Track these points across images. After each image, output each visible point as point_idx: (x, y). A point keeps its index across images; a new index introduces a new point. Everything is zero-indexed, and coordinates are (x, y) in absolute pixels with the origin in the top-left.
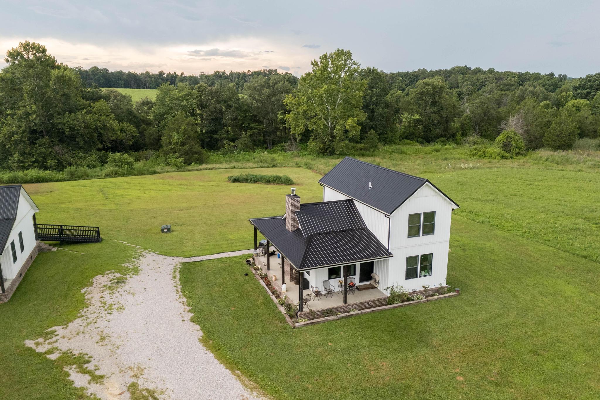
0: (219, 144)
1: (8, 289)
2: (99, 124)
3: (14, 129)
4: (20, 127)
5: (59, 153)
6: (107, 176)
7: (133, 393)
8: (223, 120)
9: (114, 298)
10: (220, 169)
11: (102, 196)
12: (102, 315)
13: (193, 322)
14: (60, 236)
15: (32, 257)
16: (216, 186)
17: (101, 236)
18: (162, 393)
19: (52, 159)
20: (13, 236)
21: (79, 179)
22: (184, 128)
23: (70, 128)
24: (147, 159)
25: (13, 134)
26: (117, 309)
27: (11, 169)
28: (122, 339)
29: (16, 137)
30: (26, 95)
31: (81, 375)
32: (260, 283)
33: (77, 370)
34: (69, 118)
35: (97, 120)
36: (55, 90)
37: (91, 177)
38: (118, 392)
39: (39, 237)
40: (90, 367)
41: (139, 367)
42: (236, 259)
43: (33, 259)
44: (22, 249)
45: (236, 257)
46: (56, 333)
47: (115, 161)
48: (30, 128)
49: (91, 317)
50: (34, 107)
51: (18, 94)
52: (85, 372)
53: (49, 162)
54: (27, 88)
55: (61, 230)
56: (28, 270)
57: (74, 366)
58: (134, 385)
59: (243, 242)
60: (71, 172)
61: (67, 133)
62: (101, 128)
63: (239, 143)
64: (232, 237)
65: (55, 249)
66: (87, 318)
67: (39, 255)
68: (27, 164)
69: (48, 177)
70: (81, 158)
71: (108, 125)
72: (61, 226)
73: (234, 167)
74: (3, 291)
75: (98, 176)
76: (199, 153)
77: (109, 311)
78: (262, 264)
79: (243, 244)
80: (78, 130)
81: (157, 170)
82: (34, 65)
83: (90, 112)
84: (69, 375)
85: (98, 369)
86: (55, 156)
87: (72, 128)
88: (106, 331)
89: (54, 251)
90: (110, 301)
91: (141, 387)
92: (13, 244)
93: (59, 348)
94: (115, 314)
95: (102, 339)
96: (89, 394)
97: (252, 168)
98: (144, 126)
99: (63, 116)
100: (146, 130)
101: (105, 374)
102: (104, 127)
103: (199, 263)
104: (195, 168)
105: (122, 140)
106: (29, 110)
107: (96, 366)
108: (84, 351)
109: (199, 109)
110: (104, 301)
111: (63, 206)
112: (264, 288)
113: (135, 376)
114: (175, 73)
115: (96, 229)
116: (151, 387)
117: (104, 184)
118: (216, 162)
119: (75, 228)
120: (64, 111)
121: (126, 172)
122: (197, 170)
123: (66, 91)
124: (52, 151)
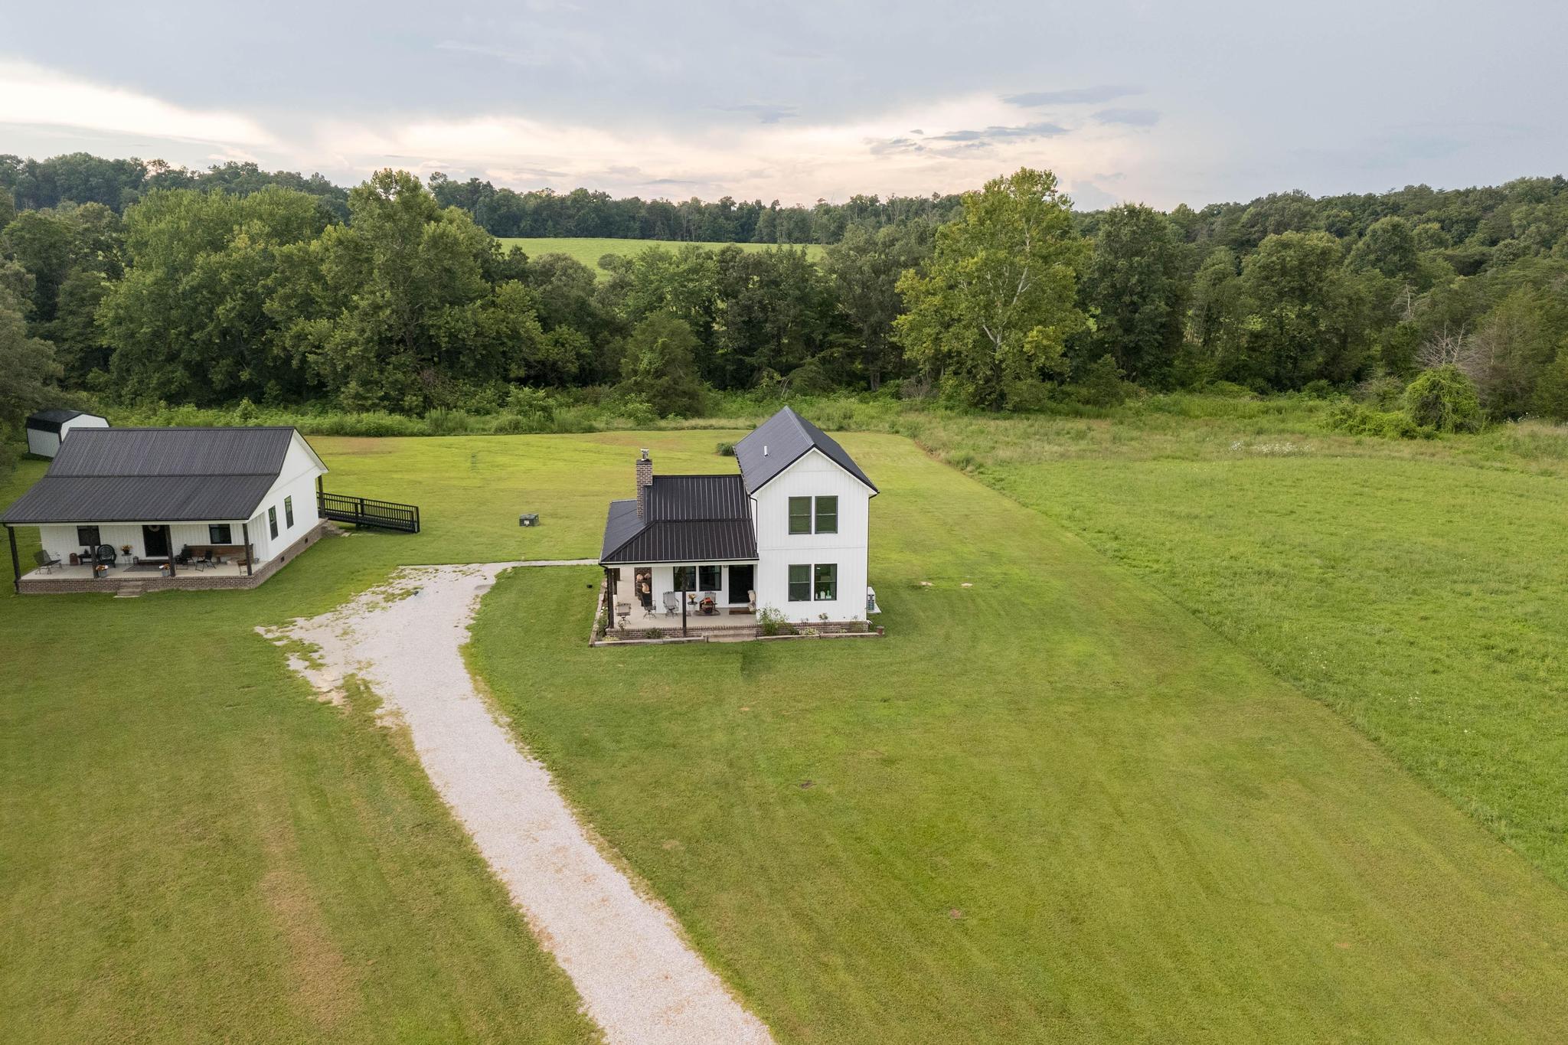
0: (756, 375)
1: (257, 573)
2: (505, 329)
3: (353, 334)
4: (363, 331)
5: (430, 382)
6: (501, 430)
7: (348, 681)
8: (767, 325)
10: (722, 428)
11: (469, 464)
12: (361, 612)
13: (468, 629)
14: (358, 515)
15: (306, 541)
16: (685, 460)
17: (421, 523)
19: (415, 395)
21: (449, 434)
22: (663, 343)
23: (450, 337)
24: (596, 403)
25: (352, 344)
27: (345, 411)
28: (368, 635)
29: (354, 350)
30: (376, 271)
31: (301, 660)
32: (598, 597)
33: (299, 656)
34: (450, 317)
35: (503, 321)
36: (428, 263)
37: (472, 431)
38: (331, 678)
39: (325, 512)
40: (315, 655)
41: (368, 662)
43: (309, 543)
44: (290, 522)
46: (295, 623)
47: (519, 402)
48: (380, 333)
49: (346, 612)
50: (388, 294)
51: (365, 268)
52: (307, 659)
53: (410, 400)
54: (379, 259)
55: (360, 506)
56: (297, 557)
57: (298, 653)
58: (352, 675)
60: (437, 420)
61: (443, 345)
62: (510, 338)
63: (798, 377)
65: (346, 535)
66: (341, 613)
67: (320, 538)
68: (370, 402)
69: (396, 426)
70: (466, 395)
71: (522, 331)
72: (362, 500)
74: (250, 575)
75: (484, 430)
76: (692, 395)
80: (463, 340)
81: (595, 424)
82: (395, 214)
83: (493, 304)
84: (288, 660)
85: (322, 658)
86: (420, 389)
87: (452, 336)
89: (345, 538)
90: (379, 600)
92: (272, 508)
93: (291, 636)
95: (345, 633)
96: (299, 677)
98: (606, 333)
99: (439, 312)
100: (608, 343)
101: (327, 663)
102: (515, 335)
104: (673, 424)
105: (555, 363)
106: (379, 301)
107: (321, 655)
108: (317, 642)
111: (395, 476)
113: (359, 668)
117: (485, 445)
118: (730, 415)
119: (378, 505)
120: (443, 300)
121: (535, 425)
122: (676, 429)
123: (447, 263)
124: (415, 379)
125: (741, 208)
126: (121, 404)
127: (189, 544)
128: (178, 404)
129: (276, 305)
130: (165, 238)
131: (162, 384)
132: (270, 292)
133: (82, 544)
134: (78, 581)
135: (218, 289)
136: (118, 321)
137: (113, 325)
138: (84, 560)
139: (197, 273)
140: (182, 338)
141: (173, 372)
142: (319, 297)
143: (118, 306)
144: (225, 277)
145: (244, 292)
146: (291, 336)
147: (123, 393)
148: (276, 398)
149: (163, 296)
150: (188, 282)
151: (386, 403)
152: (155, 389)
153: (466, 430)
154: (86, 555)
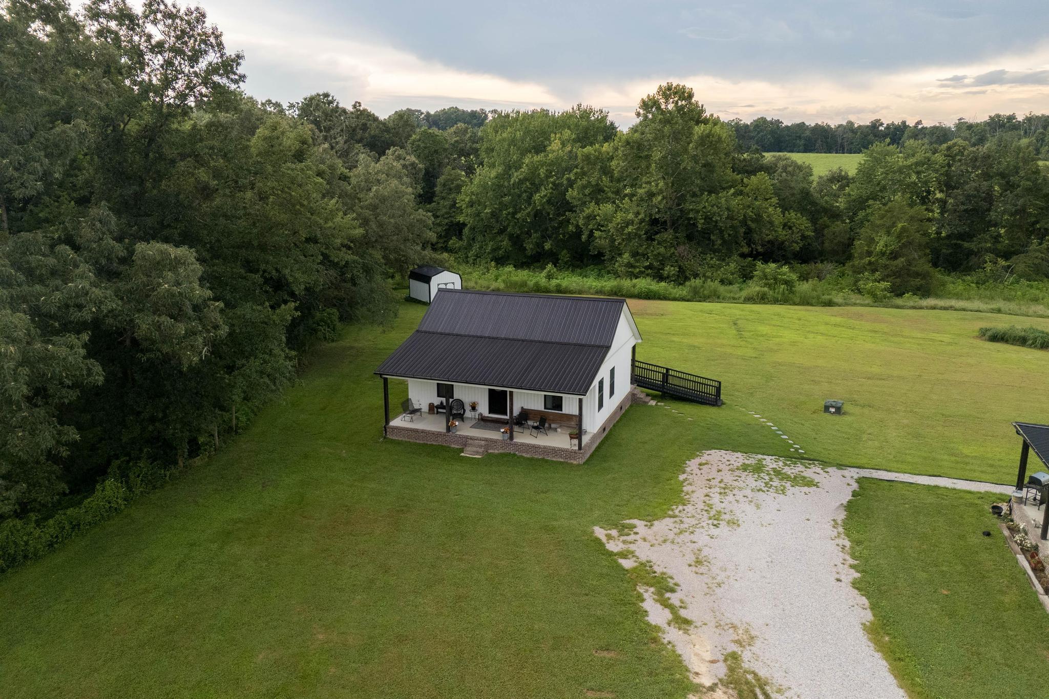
0: (974, 260)
1: (585, 445)
2: (751, 214)
3: (631, 216)
4: (638, 213)
6: (749, 300)
7: (731, 670)
8: (991, 213)
9: (726, 502)
10: (964, 310)
11: (735, 332)
12: (704, 524)
13: (857, 589)
14: (663, 385)
15: (621, 408)
16: (949, 344)
17: (722, 397)
18: (779, 691)
19: (672, 266)
20: (603, 373)
21: (704, 301)
22: (903, 227)
23: (705, 219)
25: (628, 223)
26: (728, 522)
27: (617, 275)
28: (728, 573)
29: (630, 228)
30: (653, 165)
31: (658, 605)
32: (1017, 560)
33: (655, 597)
34: (707, 202)
35: (749, 207)
36: (695, 158)
37: (723, 299)
38: (708, 656)
39: (636, 380)
40: (674, 599)
41: (747, 631)
42: (968, 496)
43: (623, 411)
44: (612, 393)
45: (970, 492)
46: (635, 530)
47: (765, 276)
48: (651, 215)
49: (688, 522)
50: (661, 184)
51: (643, 164)
52: (666, 604)
53: (669, 270)
54: (657, 155)
55: (666, 376)
56: (614, 426)
57: (652, 589)
58: (734, 656)
59: (992, 466)
60: (695, 288)
64: (966, 451)
65: (653, 403)
66: (682, 522)
67: (631, 406)
68: (638, 270)
69: (662, 292)
70: (713, 267)
71: (765, 215)
72: (668, 370)
73: (999, 311)
74: (580, 448)
75: (734, 299)
76: (924, 276)
77: (716, 522)
78: (1028, 522)
79: (990, 469)
80: (716, 222)
81: (835, 300)
82: (672, 119)
83: (741, 193)
84: (643, 600)
85: (685, 608)
87: (708, 219)
88: (705, 552)
89: (652, 406)
90: (718, 506)
91: (746, 665)
92: (601, 383)
93: (637, 554)
94: (724, 530)
96: (665, 641)
97: (1042, 316)
99: (698, 199)
101: (694, 619)
102: (758, 219)
103: (886, 483)
104: (911, 304)
105: (783, 242)
106: (654, 189)
107: (682, 601)
108: (669, 572)
109: (941, 191)
110: (710, 502)
112: (1025, 573)
113: (738, 642)
114: (904, 123)
115: (717, 384)
116: (763, 673)
117: (741, 313)
118: (957, 296)
119: (684, 377)
120: (702, 191)
121: (780, 297)
122: (914, 308)
123: (710, 159)
124: (674, 253)
126: (467, 262)
127: (525, 407)
128: (503, 265)
129: (575, 193)
130: (506, 145)
131: (494, 250)
132: (571, 184)
133: (439, 396)
134: (433, 433)
135: (537, 182)
136: (471, 204)
137: (467, 207)
138: (440, 410)
139: (524, 169)
140: (509, 217)
141: (501, 241)
142: (606, 187)
143: (472, 193)
144: (542, 172)
145: (553, 183)
146: (584, 217)
147: (469, 255)
148: (566, 263)
149: (500, 186)
150: (517, 176)
151: (650, 271)
152: (489, 253)
153: (718, 298)
154: (441, 406)
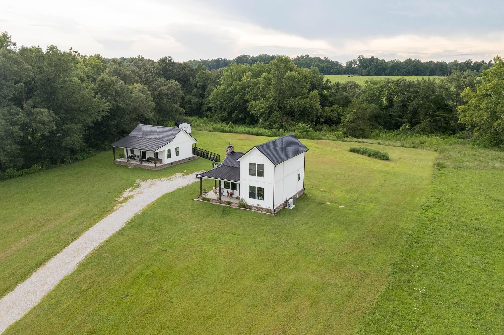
1: (158, 166)
2: (308, 105)
3: (263, 105)
4: (266, 104)
5: (284, 121)
13: (176, 189)
20: (169, 147)
25: (262, 108)
27: (258, 127)
34: (291, 101)
39: (195, 153)
41: (142, 193)
44: (177, 155)
47: (300, 128)
50: (273, 94)
53: (275, 125)
61: (288, 110)
62: (309, 108)
63: (418, 127)
68: (265, 126)
72: (207, 151)
74: (155, 166)
80: (294, 108)
84: (129, 188)
86: (280, 123)
87: (291, 107)
91: (133, 196)
92: (169, 150)
96: (123, 193)
104: (349, 140)
106: (271, 96)
113: (138, 194)
125: (474, 64)
127: (150, 157)
129: (248, 96)
131: (221, 117)
132: (248, 92)
135: (236, 91)
139: (232, 86)
140: (227, 104)
141: (224, 114)
144: (238, 88)
147: (213, 119)
150: (230, 89)
151: (269, 126)
